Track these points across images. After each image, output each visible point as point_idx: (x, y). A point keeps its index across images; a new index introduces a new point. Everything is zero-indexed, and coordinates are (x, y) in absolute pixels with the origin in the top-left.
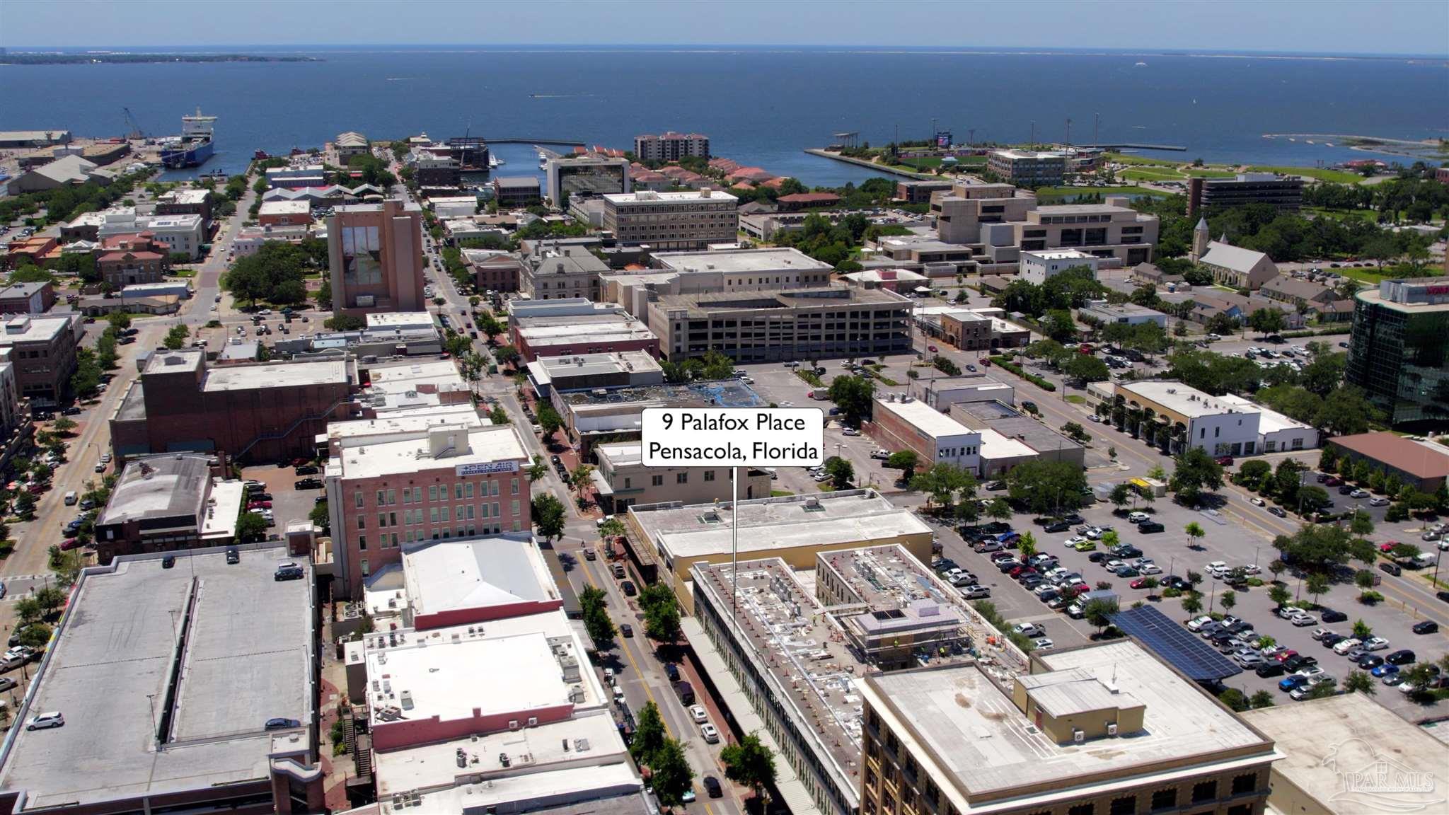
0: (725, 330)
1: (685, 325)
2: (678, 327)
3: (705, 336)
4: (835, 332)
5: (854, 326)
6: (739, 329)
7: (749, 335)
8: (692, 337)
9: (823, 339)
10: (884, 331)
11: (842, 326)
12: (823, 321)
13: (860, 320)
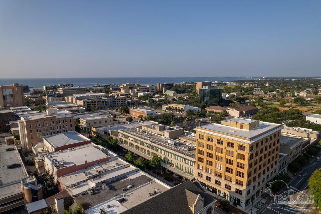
0: (94, 103)
1: (86, 103)
2: (85, 103)
3: (90, 105)
4: (114, 103)
5: (117, 102)
6: (96, 103)
7: (99, 104)
8: (88, 105)
9: (112, 105)
10: (122, 102)
11: (115, 102)
12: (112, 101)
13: (118, 101)
